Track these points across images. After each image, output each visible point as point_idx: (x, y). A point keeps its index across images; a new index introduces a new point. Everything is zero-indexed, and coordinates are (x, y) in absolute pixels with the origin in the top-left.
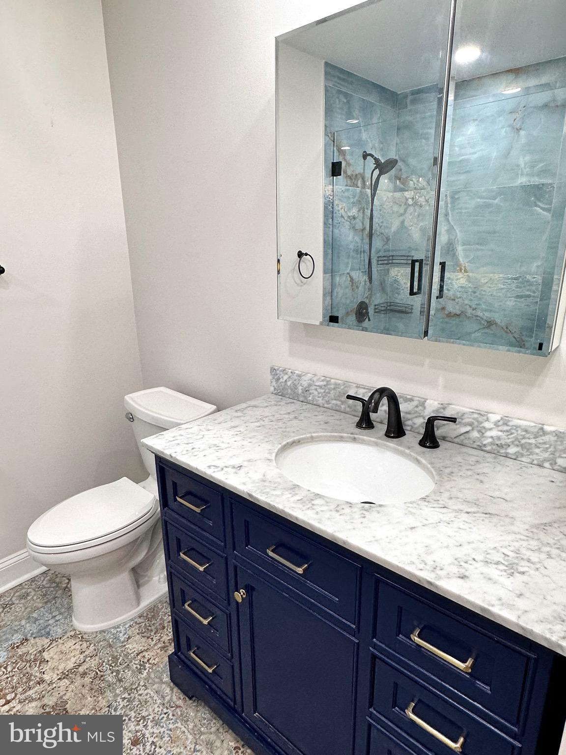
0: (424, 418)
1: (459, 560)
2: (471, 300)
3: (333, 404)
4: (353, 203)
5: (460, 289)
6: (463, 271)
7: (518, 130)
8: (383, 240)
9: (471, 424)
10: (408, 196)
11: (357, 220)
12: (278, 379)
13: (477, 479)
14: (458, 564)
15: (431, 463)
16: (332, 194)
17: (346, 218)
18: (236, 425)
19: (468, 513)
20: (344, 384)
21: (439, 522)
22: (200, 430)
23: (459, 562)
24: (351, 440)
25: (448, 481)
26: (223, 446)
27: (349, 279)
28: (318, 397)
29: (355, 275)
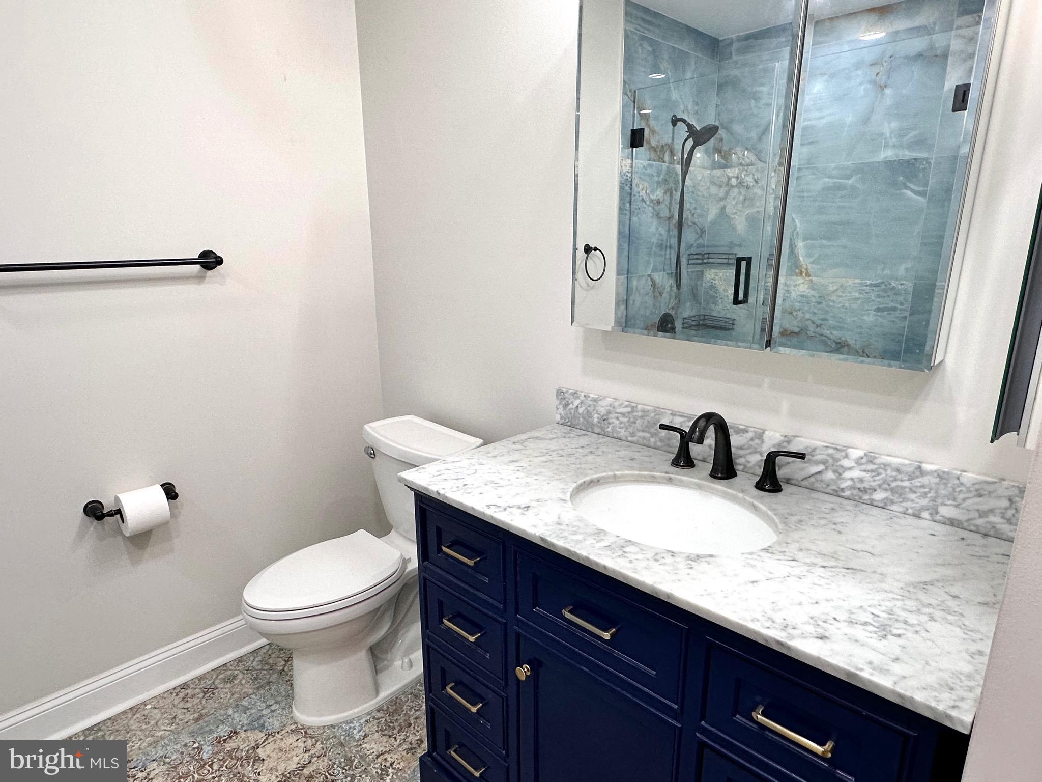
0: (761, 455)
1: (815, 619)
2: (814, 313)
3: (640, 437)
4: (658, 183)
5: (800, 299)
6: (804, 274)
7: (883, 87)
8: (697, 233)
9: (824, 462)
10: (730, 175)
11: (663, 206)
12: (567, 405)
13: (834, 529)
14: (815, 623)
15: (773, 510)
16: (630, 171)
17: (648, 203)
18: (515, 459)
19: (824, 567)
20: (655, 411)
21: (788, 577)
22: (471, 464)
23: (816, 621)
24: (666, 482)
25: (796, 530)
26: (502, 483)
27: (650, 283)
28: (620, 428)
29: (659, 277)
